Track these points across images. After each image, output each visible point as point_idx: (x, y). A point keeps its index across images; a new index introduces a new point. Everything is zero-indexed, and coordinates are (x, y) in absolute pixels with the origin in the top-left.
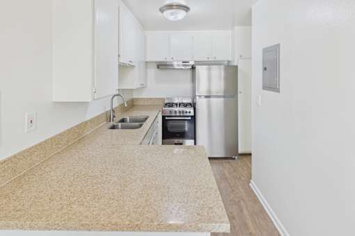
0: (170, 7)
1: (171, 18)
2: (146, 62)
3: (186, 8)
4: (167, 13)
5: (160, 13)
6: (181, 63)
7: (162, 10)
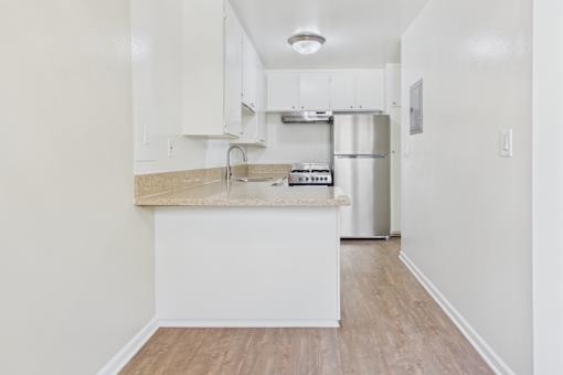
0: (302, 37)
1: (302, 51)
2: (267, 113)
3: (321, 40)
4: (297, 45)
5: (288, 45)
6: (314, 114)
7: (291, 41)
